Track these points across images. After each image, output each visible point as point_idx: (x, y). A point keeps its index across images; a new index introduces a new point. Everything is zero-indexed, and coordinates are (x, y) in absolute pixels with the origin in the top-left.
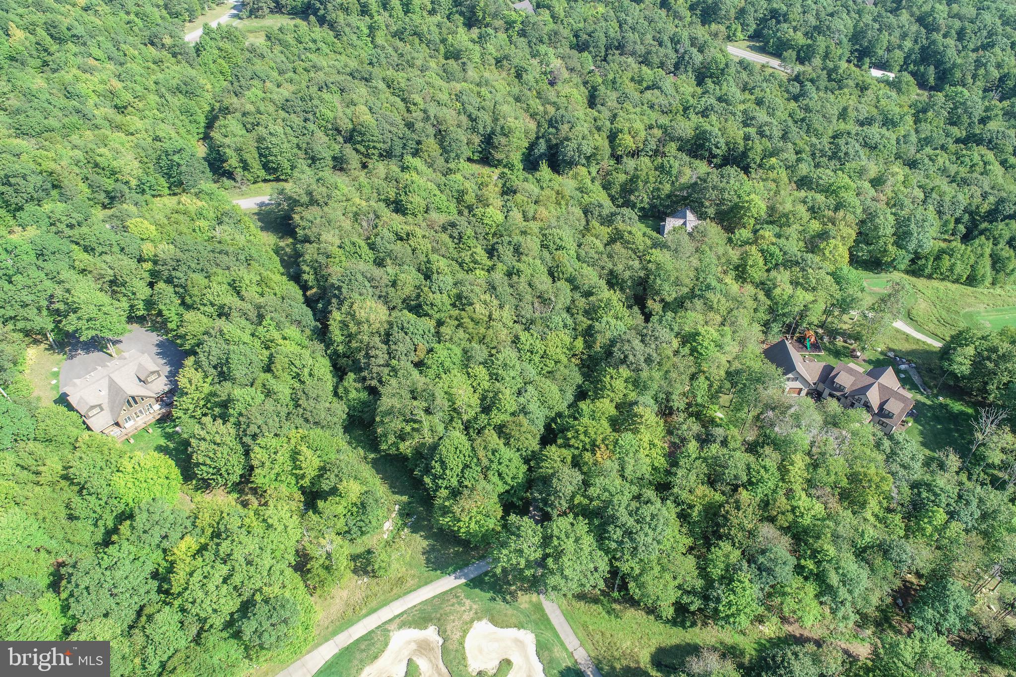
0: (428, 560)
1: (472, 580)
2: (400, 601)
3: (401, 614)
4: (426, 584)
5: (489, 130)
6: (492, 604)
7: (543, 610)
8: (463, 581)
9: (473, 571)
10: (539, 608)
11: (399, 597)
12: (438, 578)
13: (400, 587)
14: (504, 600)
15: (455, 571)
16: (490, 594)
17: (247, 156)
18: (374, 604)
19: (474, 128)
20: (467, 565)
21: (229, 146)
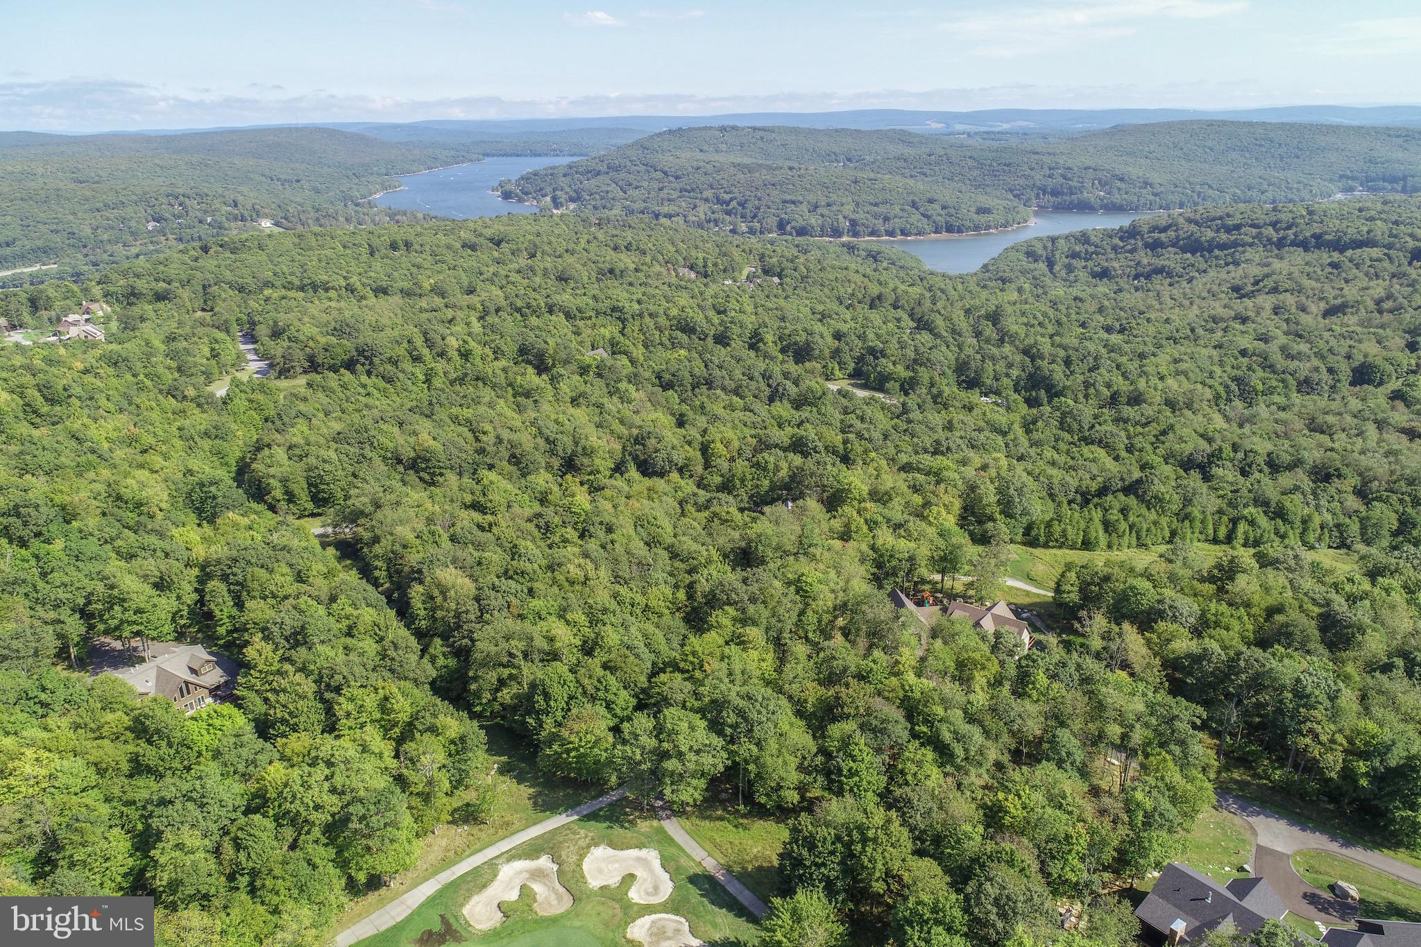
0: (535, 804)
1: (585, 816)
2: (508, 840)
3: (510, 850)
4: (535, 824)
5: (569, 452)
6: (609, 831)
7: (665, 832)
8: (576, 817)
9: (585, 809)
10: (661, 831)
11: (505, 837)
12: (548, 818)
13: (507, 828)
14: (622, 827)
15: (566, 810)
16: (608, 824)
17: (295, 488)
18: (478, 846)
19: (552, 451)
20: (579, 804)
21: (273, 476)
